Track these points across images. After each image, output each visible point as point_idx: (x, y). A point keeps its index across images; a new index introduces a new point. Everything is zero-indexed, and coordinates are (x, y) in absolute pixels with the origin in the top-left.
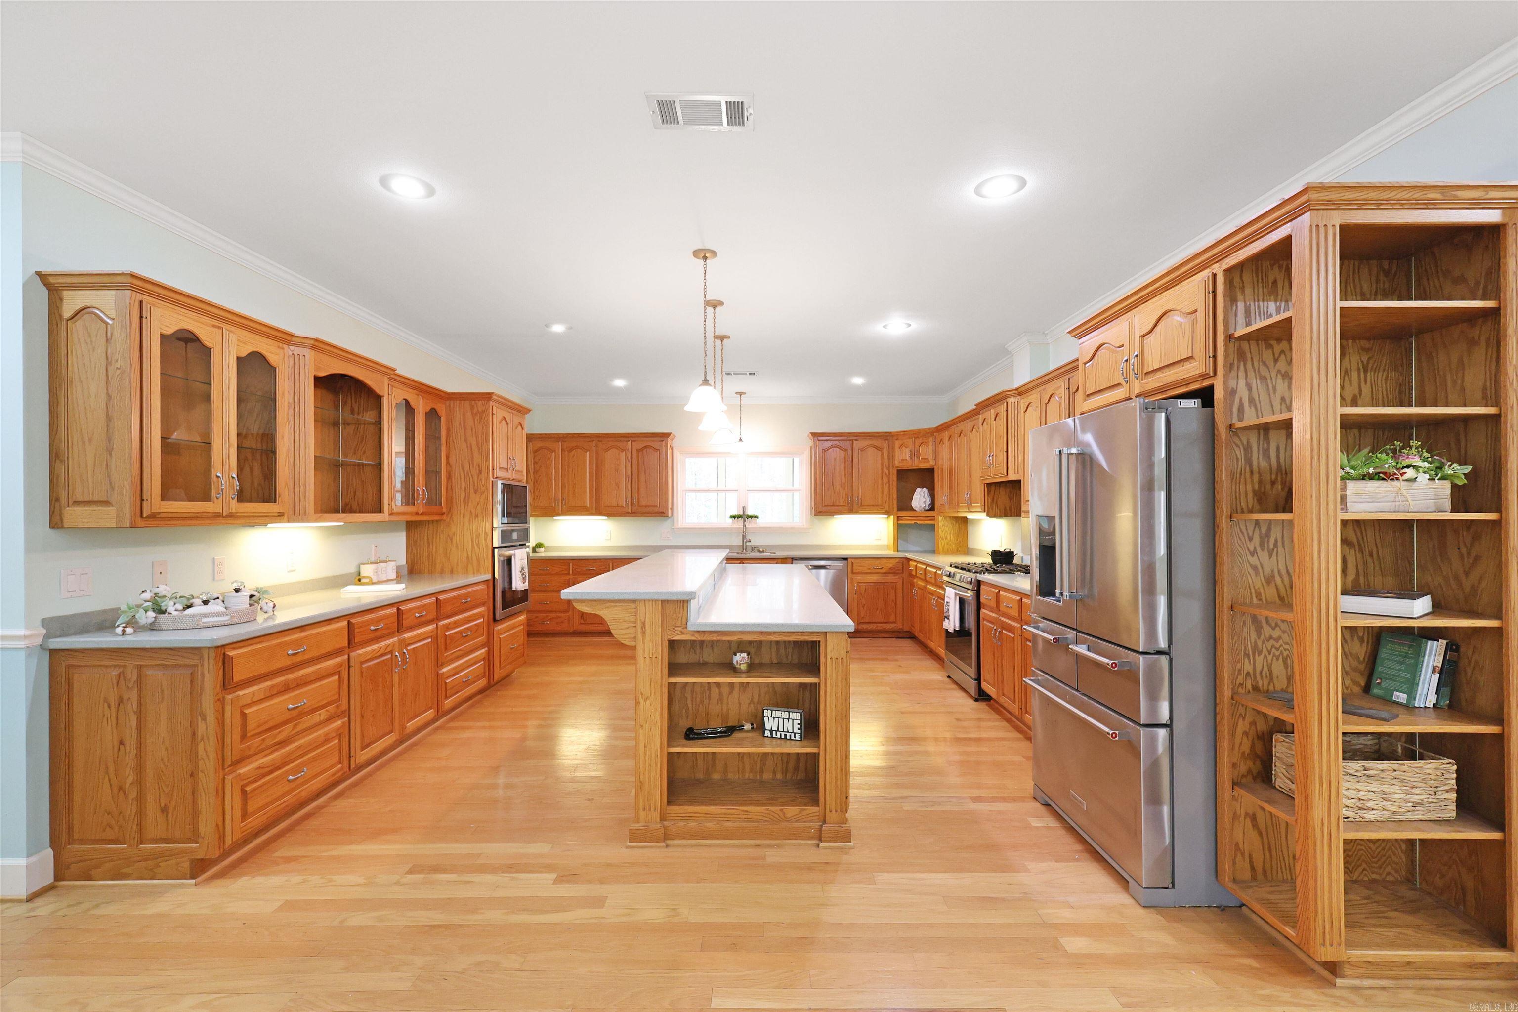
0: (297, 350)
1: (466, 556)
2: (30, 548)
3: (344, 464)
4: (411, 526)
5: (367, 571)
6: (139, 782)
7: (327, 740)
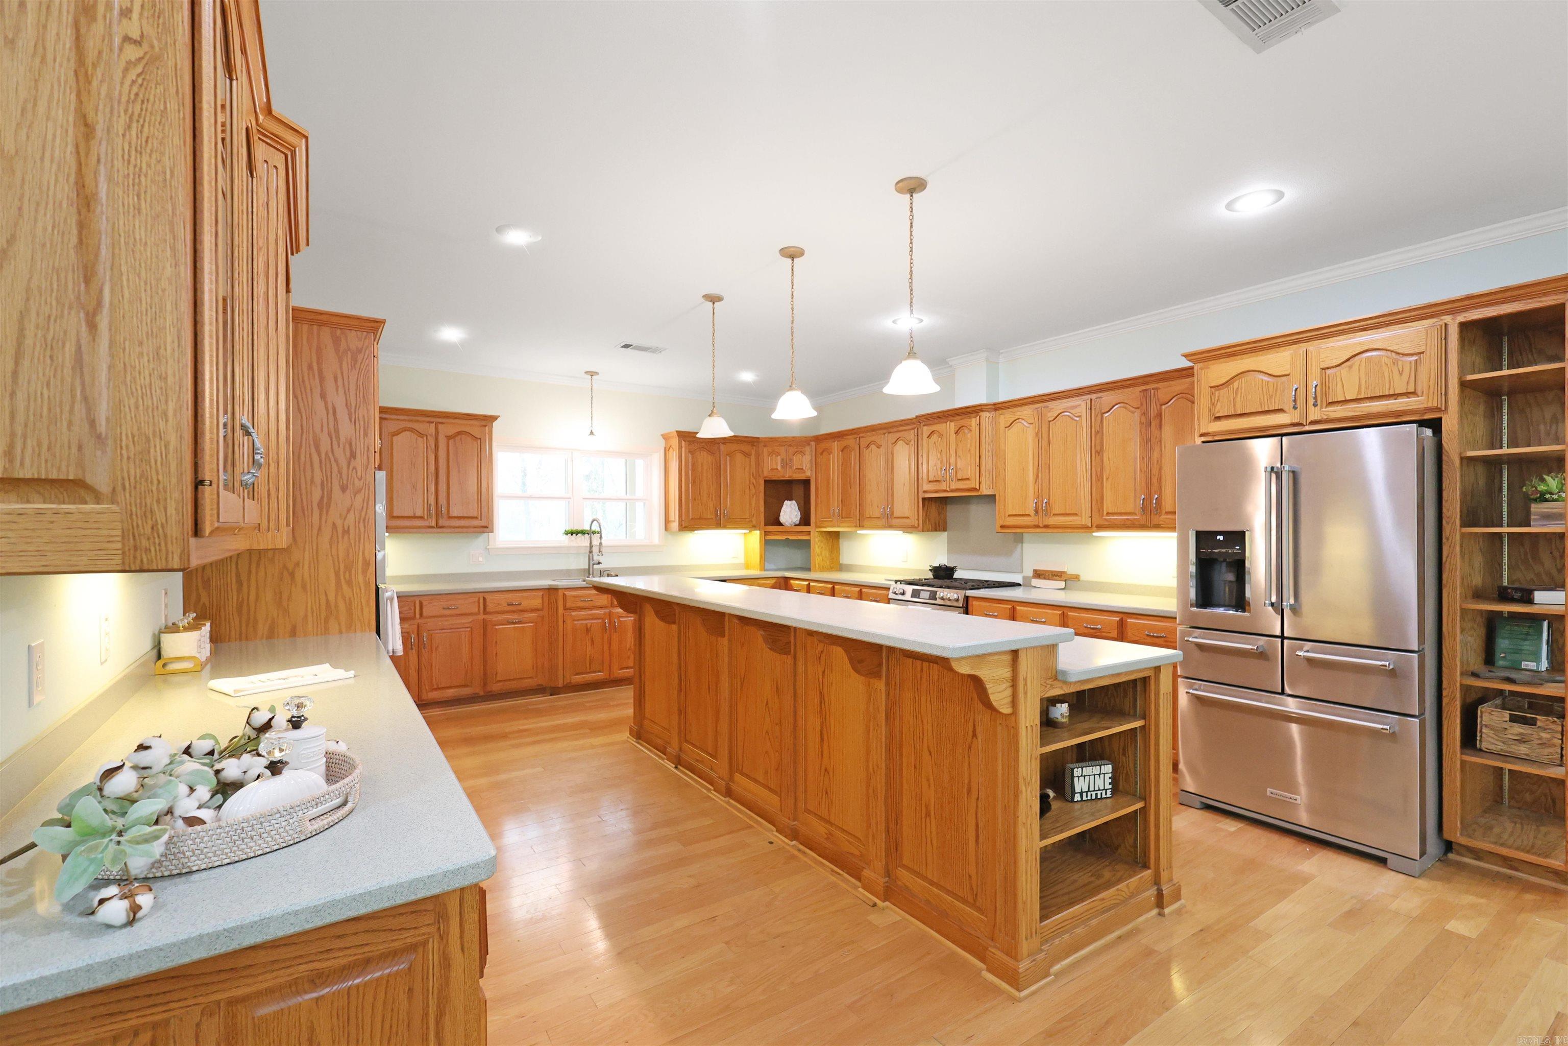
1: (323, 602)
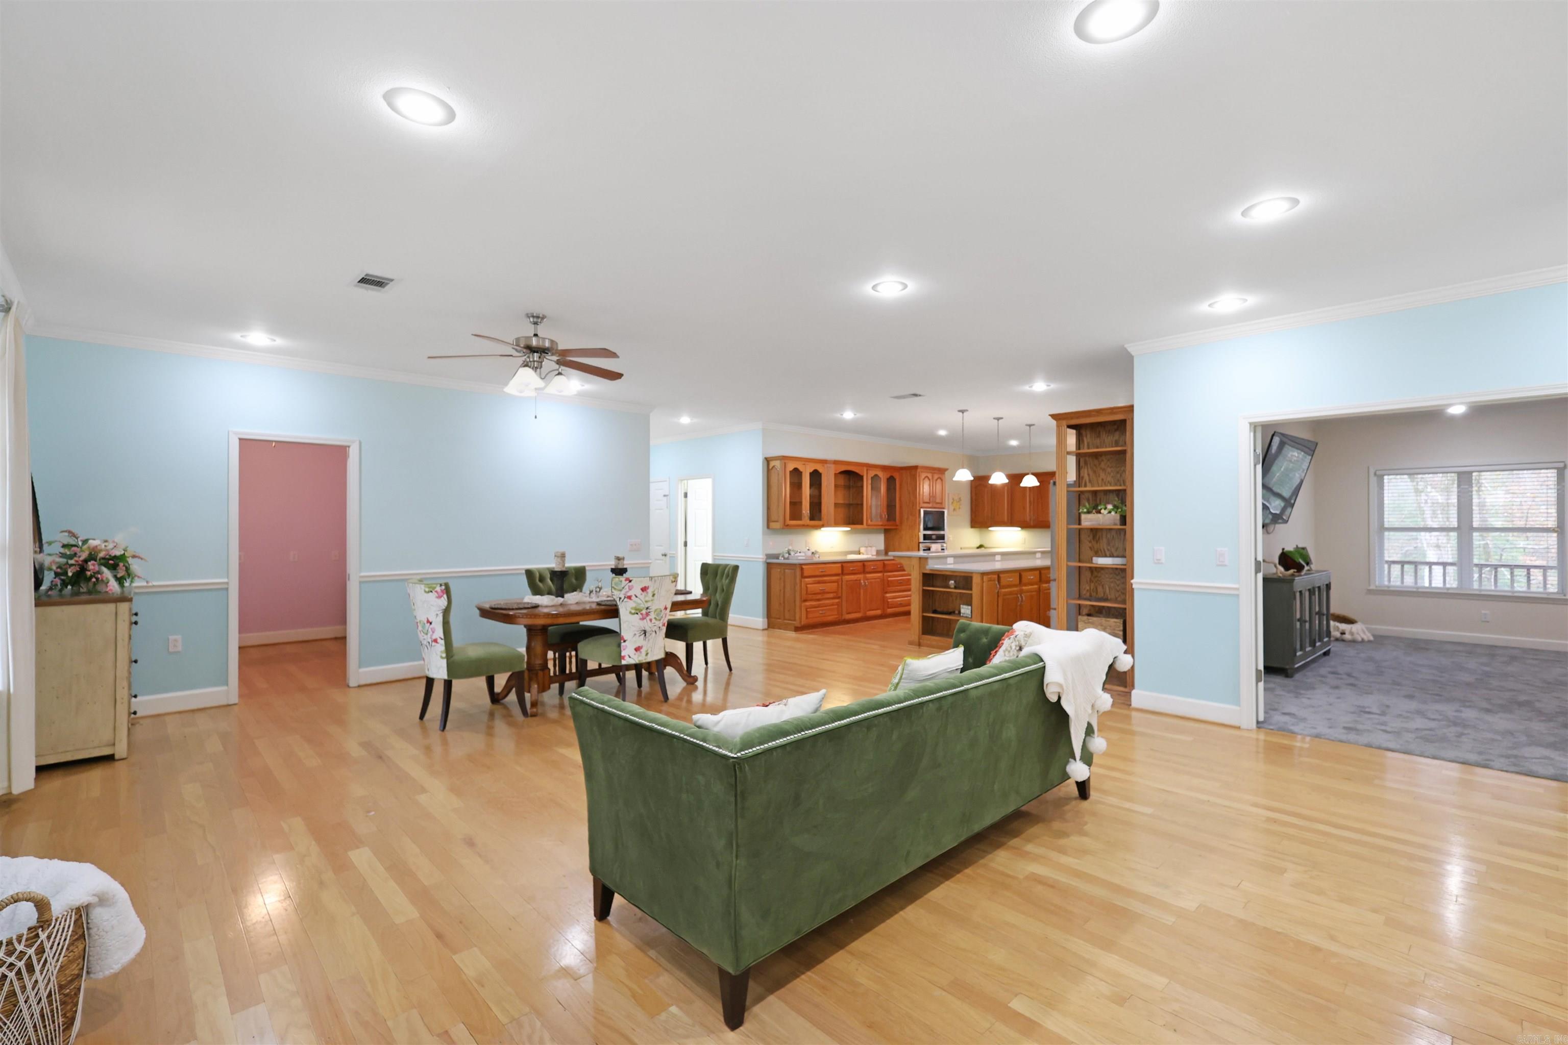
0: (828, 465)
2: (764, 534)
3: (852, 504)
4: (887, 532)
5: (863, 550)
6: (784, 602)
7: (833, 605)
